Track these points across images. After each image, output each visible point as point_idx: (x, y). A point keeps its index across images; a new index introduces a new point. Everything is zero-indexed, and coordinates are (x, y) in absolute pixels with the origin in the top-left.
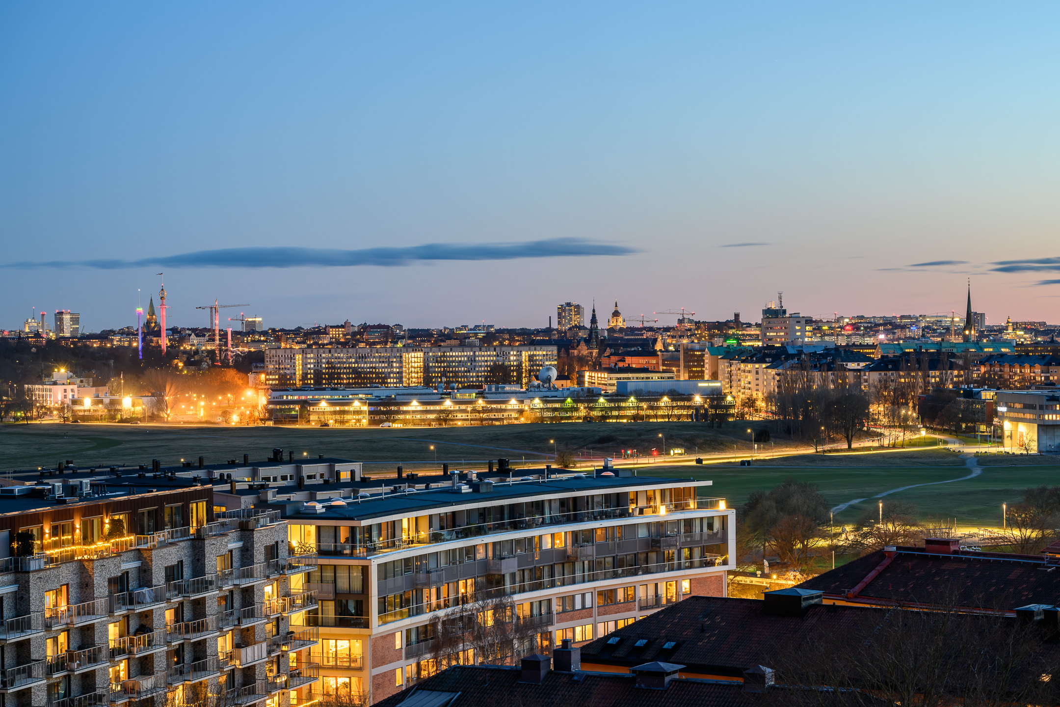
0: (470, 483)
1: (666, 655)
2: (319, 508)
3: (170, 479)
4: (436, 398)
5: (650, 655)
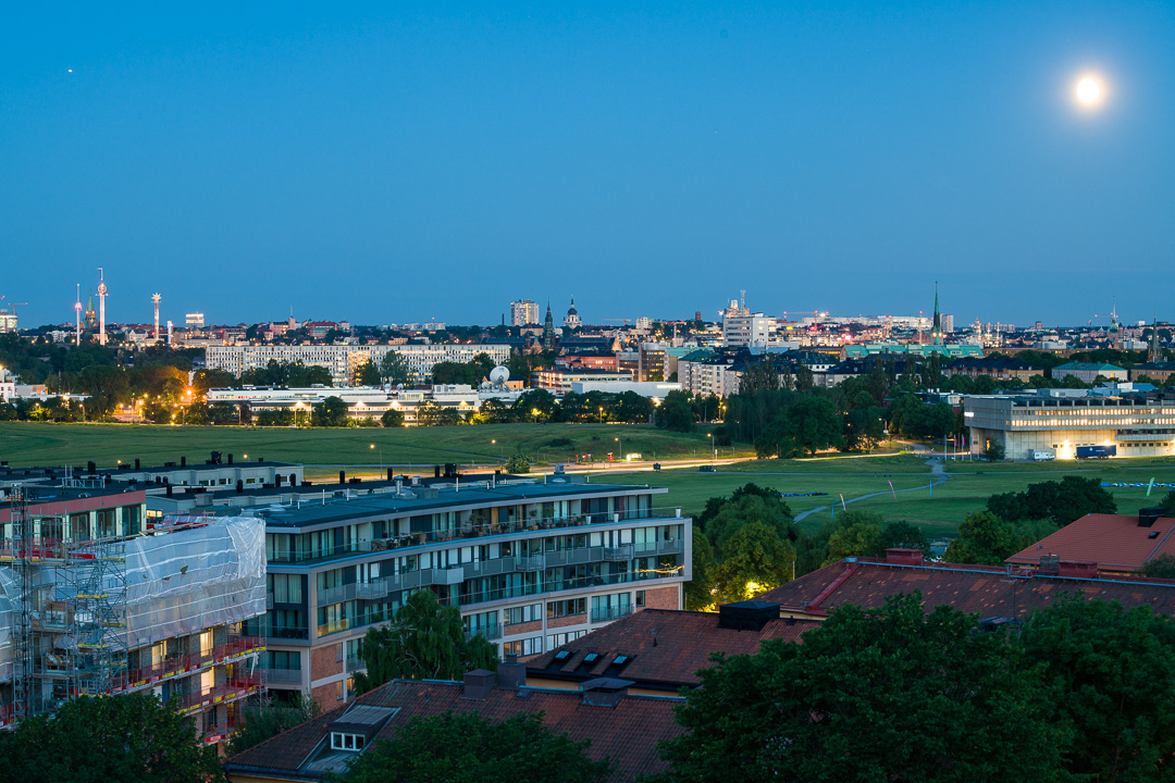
1: (616, 670)
4: (383, 399)
5: (599, 669)
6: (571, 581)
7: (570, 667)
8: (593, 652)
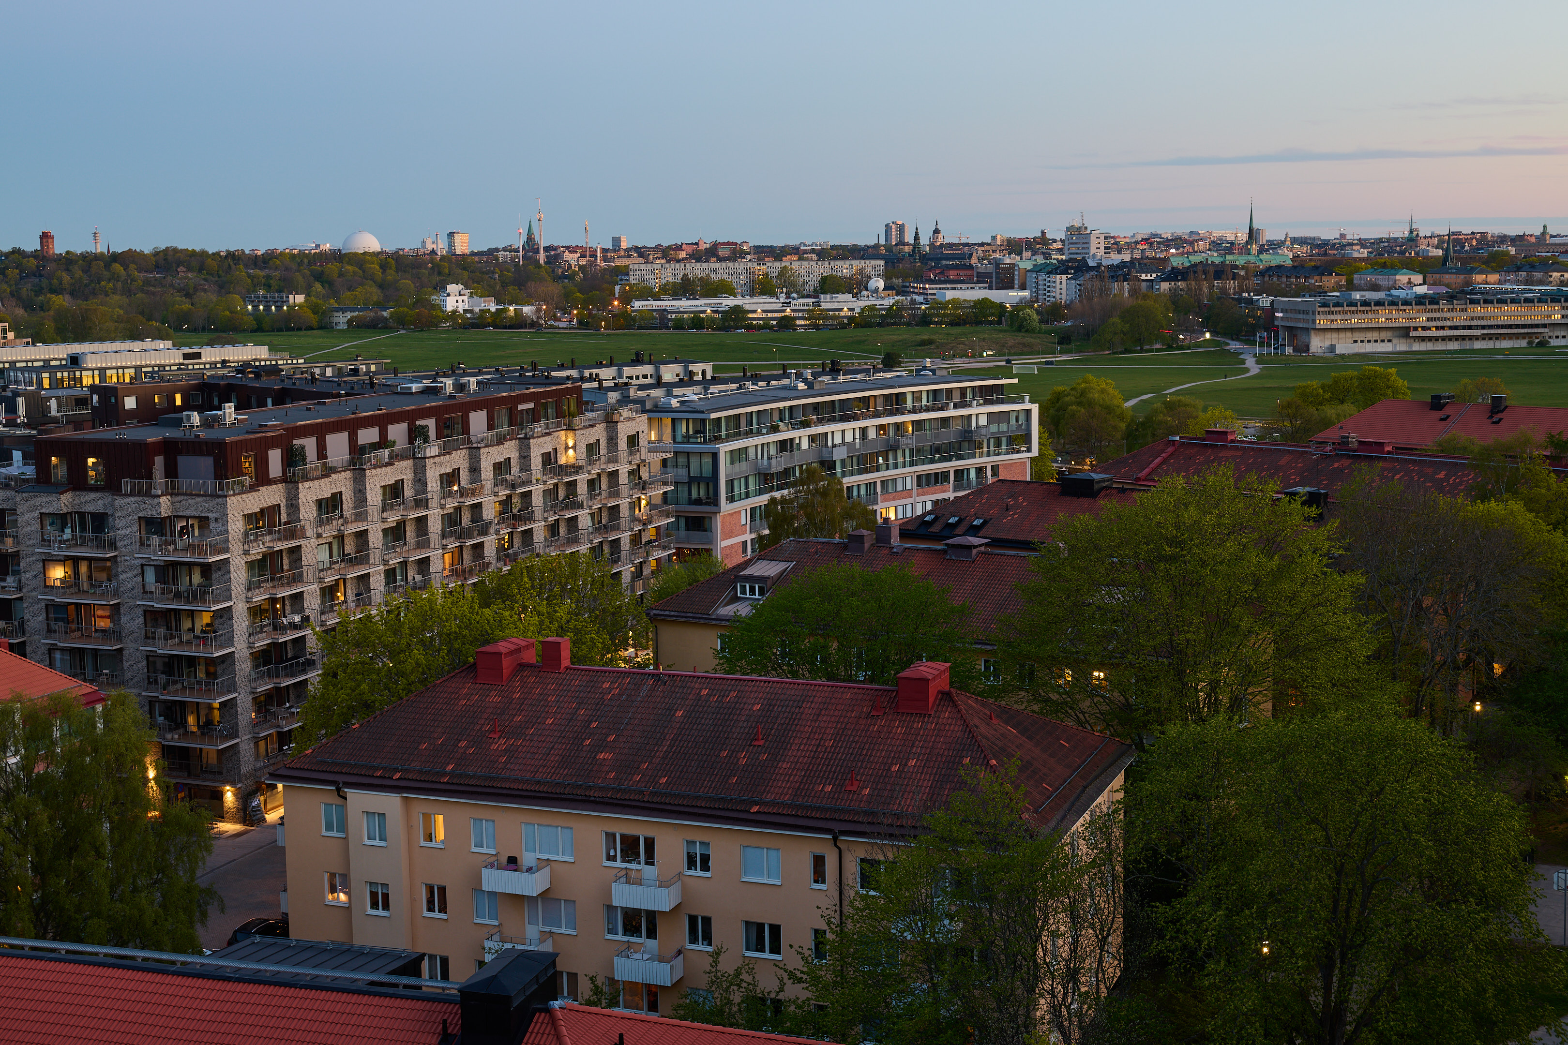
0: (805, 381)
1: (974, 531)
2: (675, 403)
3: (547, 377)
4: (778, 306)
5: (960, 530)
6: (937, 457)
7: (935, 529)
8: (955, 516)
